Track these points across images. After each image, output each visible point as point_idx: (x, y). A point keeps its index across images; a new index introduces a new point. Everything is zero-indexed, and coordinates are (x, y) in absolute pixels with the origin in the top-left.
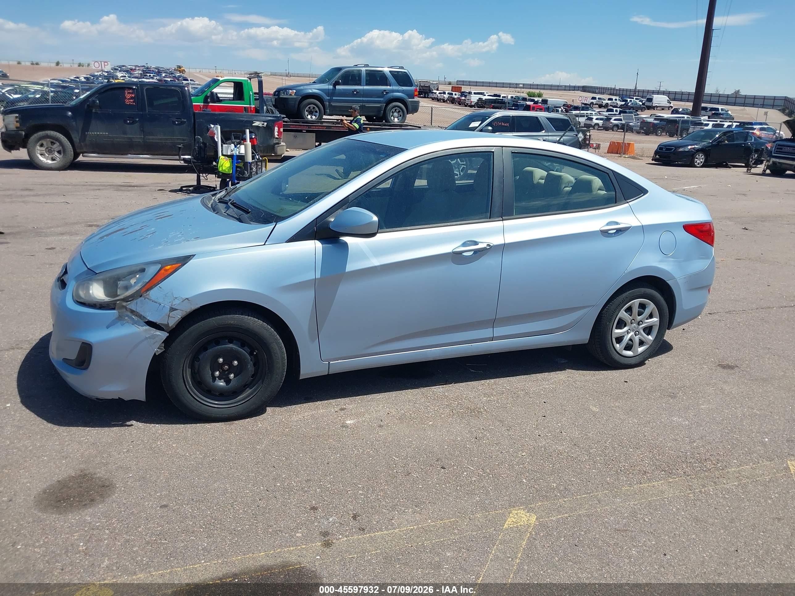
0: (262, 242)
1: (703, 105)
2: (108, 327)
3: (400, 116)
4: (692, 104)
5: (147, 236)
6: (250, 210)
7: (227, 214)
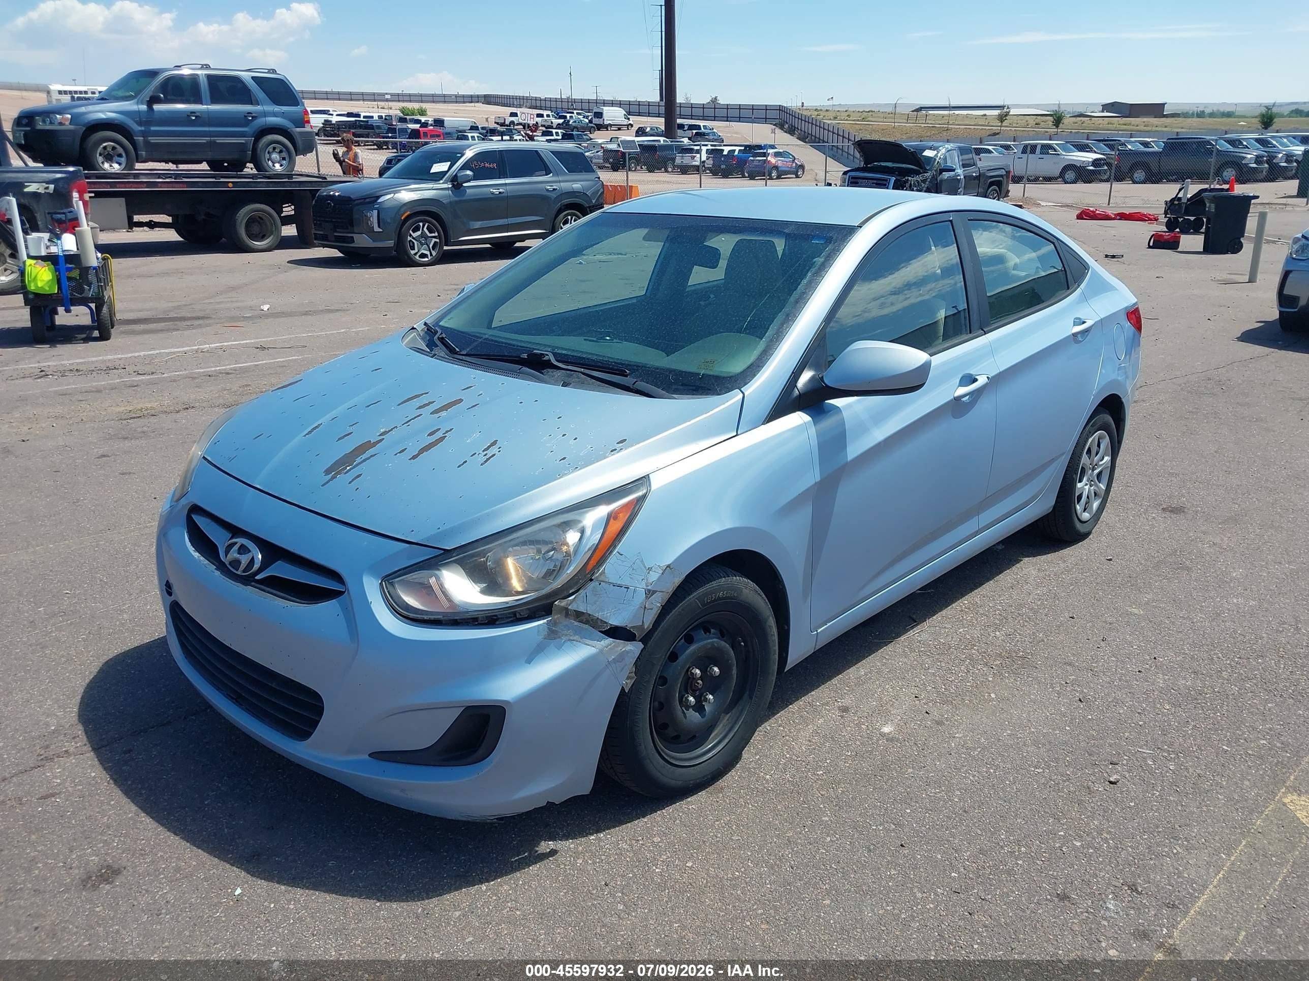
0: (732, 431)
1: (679, 121)
2: (529, 661)
3: (284, 159)
4: (663, 120)
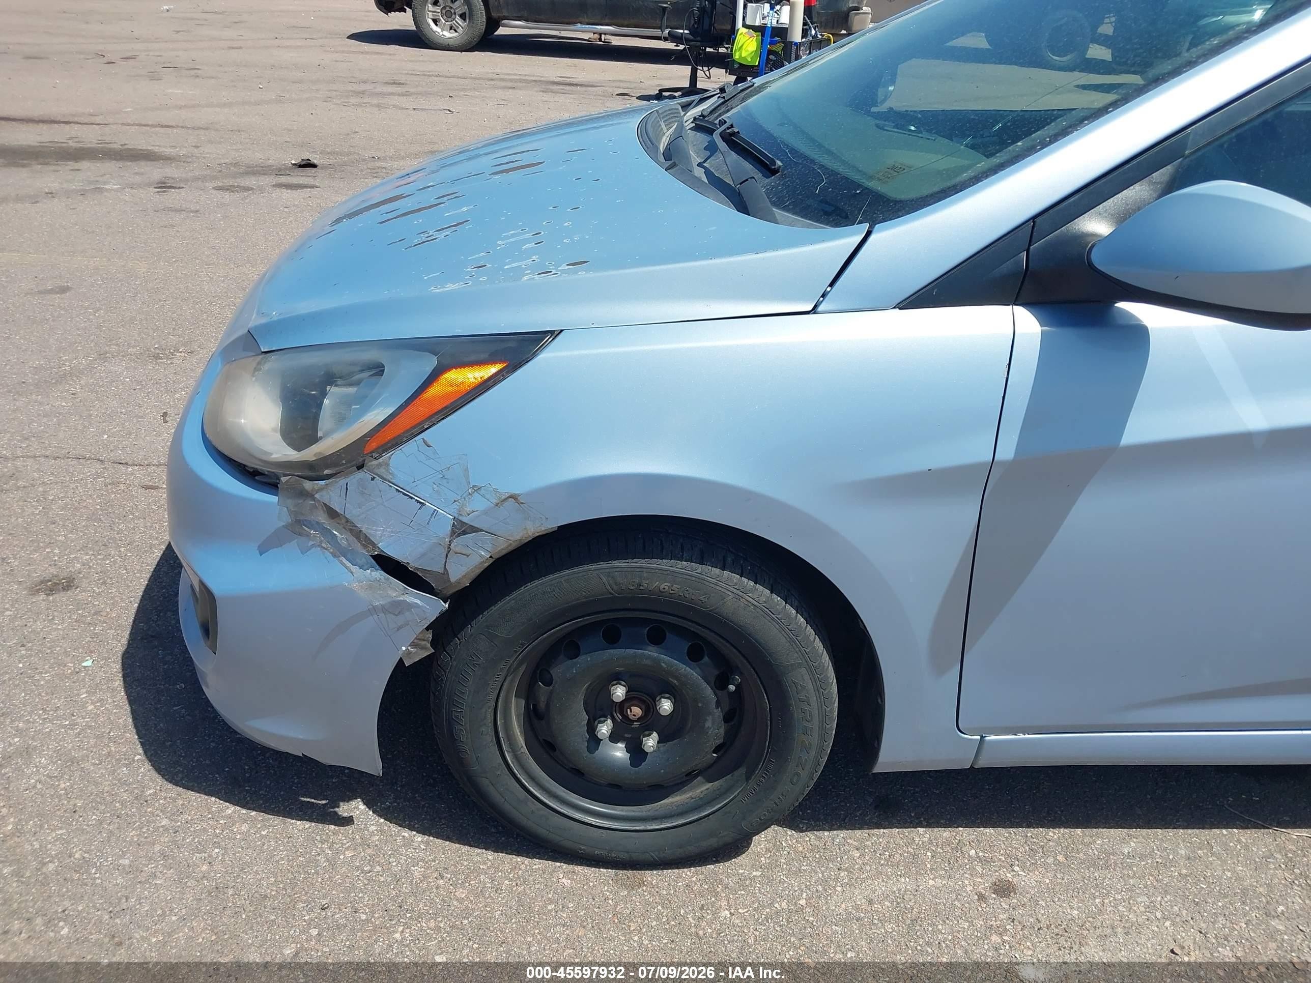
0: (805, 301)
2: (263, 550)
5: (437, 235)
6: (779, 163)
7: (708, 173)
